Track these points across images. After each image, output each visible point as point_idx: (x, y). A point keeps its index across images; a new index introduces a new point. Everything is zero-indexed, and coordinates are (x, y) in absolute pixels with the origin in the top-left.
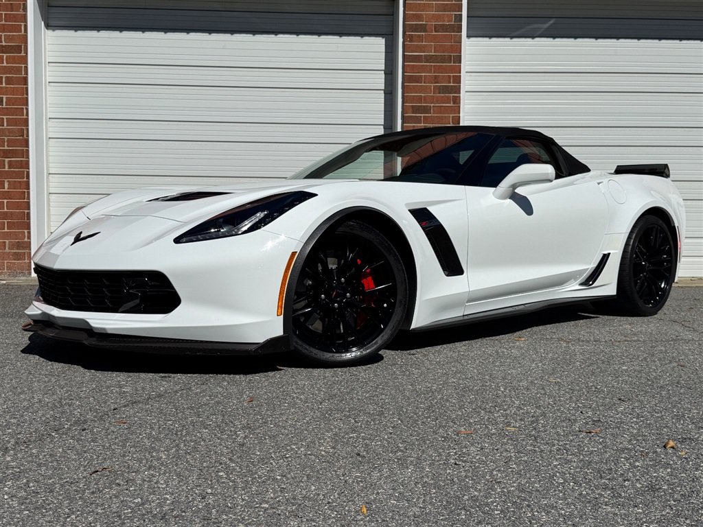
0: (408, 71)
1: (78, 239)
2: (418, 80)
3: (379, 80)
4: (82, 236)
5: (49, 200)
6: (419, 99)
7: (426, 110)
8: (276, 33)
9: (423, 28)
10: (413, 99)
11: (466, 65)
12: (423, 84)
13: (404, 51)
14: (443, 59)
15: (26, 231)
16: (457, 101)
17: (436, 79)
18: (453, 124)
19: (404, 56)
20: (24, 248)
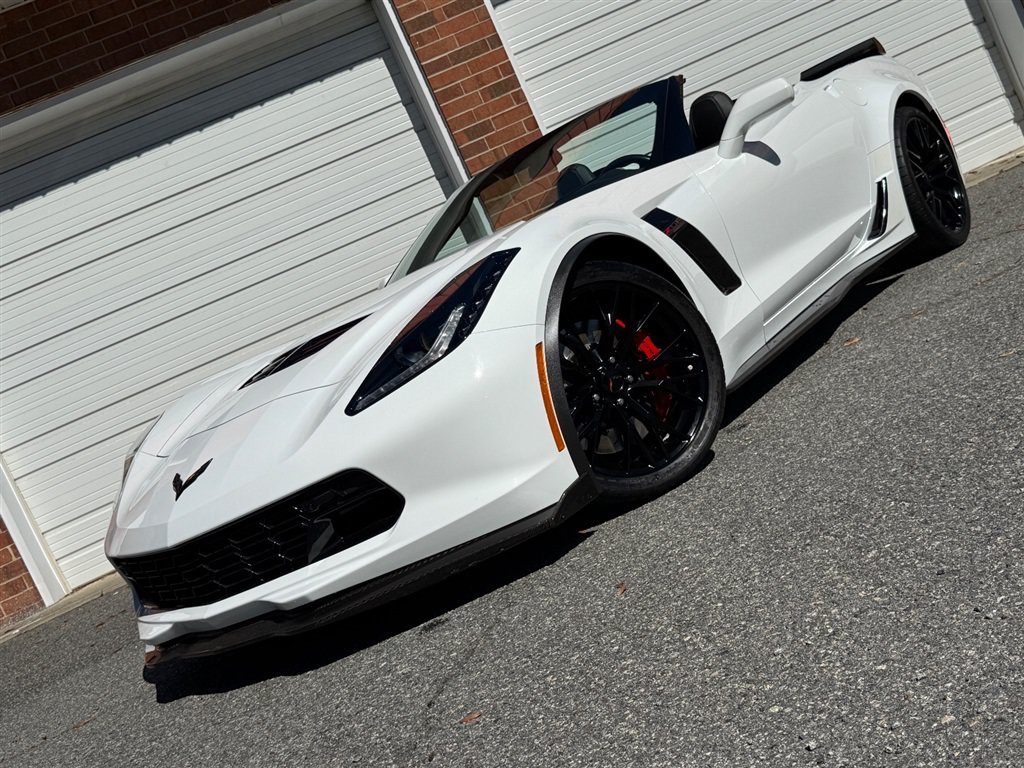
0: (438, 85)
1: (179, 486)
2: (455, 92)
3: (402, 118)
4: (184, 479)
5: (17, 489)
6: (470, 117)
7: (485, 128)
8: (231, 114)
9: (430, 19)
10: (461, 121)
11: (510, 45)
12: (465, 95)
13: (419, 62)
14: (476, 50)
15: (8, 547)
16: (520, 97)
17: (479, 81)
18: (529, 130)
19: (422, 68)
20: (17, 572)
